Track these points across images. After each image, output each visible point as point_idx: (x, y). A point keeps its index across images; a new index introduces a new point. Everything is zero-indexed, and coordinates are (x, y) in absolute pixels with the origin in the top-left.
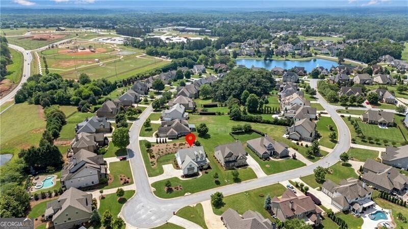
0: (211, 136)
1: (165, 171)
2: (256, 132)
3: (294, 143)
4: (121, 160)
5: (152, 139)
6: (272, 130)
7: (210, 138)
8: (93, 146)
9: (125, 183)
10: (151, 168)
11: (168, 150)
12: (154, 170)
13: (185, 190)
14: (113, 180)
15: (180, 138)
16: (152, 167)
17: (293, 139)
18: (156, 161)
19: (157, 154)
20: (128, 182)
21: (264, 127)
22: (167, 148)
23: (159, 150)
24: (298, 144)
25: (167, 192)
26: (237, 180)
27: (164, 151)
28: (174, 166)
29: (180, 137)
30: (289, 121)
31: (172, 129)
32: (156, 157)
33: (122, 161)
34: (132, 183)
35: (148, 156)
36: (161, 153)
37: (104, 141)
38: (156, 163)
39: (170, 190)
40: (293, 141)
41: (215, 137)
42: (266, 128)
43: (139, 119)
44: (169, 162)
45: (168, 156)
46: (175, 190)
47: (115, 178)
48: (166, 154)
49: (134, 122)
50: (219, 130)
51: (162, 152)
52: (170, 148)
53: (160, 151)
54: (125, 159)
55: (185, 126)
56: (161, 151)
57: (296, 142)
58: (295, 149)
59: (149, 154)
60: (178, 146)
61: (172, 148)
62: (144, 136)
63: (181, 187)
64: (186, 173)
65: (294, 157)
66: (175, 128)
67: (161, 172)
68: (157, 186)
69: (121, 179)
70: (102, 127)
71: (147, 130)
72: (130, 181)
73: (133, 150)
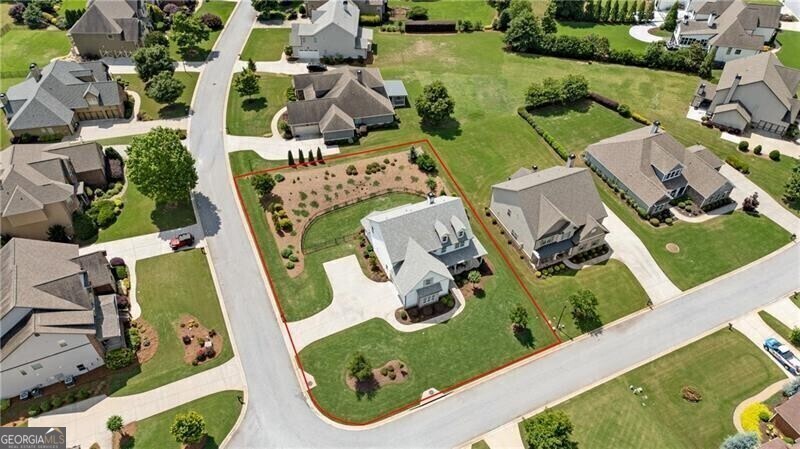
0: (463, 123)
1: (335, 293)
2: (601, 102)
3: (729, 144)
4: (176, 248)
5: (273, 148)
6: (646, 90)
7: (459, 133)
8: (64, 202)
9: (202, 358)
10: (285, 278)
11: (331, 195)
12: (298, 288)
13: (418, 376)
14: (155, 345)
15: (363, 140)
16: (291, 274)
17: (723, 129)
18: (298, 247)
19: (297, 213)
20: (211, 354)
21: (618, 80)
22: (327, 188)
23: (304, 196)
24: (744, 147)
25: (359, 394)
26: (588, 322)
27: (320, 199)
28: (363, 267)
29: (365, 134)
30: (699, 55)
31: (334, 111)
32: (298, 228)
33: (181, 253)
34: (228, 354)
35: (267, 227)
36: (309, 208)
37: (107, 166)
38: (301, 256)
39: (367, 385)
40: (725, 136)
41: (474, 129)
42: (626, 84)
43: (216, 54)
44: (343, 247)
45: (337, 217)
46: (383, 381)
47: (162, 335)
48: (328, 212)
49: (202, 69)
50: (480, 97)
51: (315, 204)
52: (340, 187)
53: (308, 201)
54: (189, 242)
55: (374, 94)
56: (311, 198)
57: (737, 140)
58: (738, 169)
59: (269, 215)
60: (361, 176)
61: (346, 186)
62: (242, 134)
63: (405, 369)
64: (412, 301)
65: (750, 207)
66: (345, 104)
67: (324, 297)
68: (318, 365)
69: (187, 341)
70: (94, 102)
71: (250, 105)
72: (218, 349)
73: (214, 201)
